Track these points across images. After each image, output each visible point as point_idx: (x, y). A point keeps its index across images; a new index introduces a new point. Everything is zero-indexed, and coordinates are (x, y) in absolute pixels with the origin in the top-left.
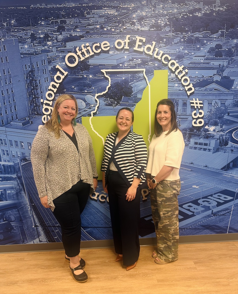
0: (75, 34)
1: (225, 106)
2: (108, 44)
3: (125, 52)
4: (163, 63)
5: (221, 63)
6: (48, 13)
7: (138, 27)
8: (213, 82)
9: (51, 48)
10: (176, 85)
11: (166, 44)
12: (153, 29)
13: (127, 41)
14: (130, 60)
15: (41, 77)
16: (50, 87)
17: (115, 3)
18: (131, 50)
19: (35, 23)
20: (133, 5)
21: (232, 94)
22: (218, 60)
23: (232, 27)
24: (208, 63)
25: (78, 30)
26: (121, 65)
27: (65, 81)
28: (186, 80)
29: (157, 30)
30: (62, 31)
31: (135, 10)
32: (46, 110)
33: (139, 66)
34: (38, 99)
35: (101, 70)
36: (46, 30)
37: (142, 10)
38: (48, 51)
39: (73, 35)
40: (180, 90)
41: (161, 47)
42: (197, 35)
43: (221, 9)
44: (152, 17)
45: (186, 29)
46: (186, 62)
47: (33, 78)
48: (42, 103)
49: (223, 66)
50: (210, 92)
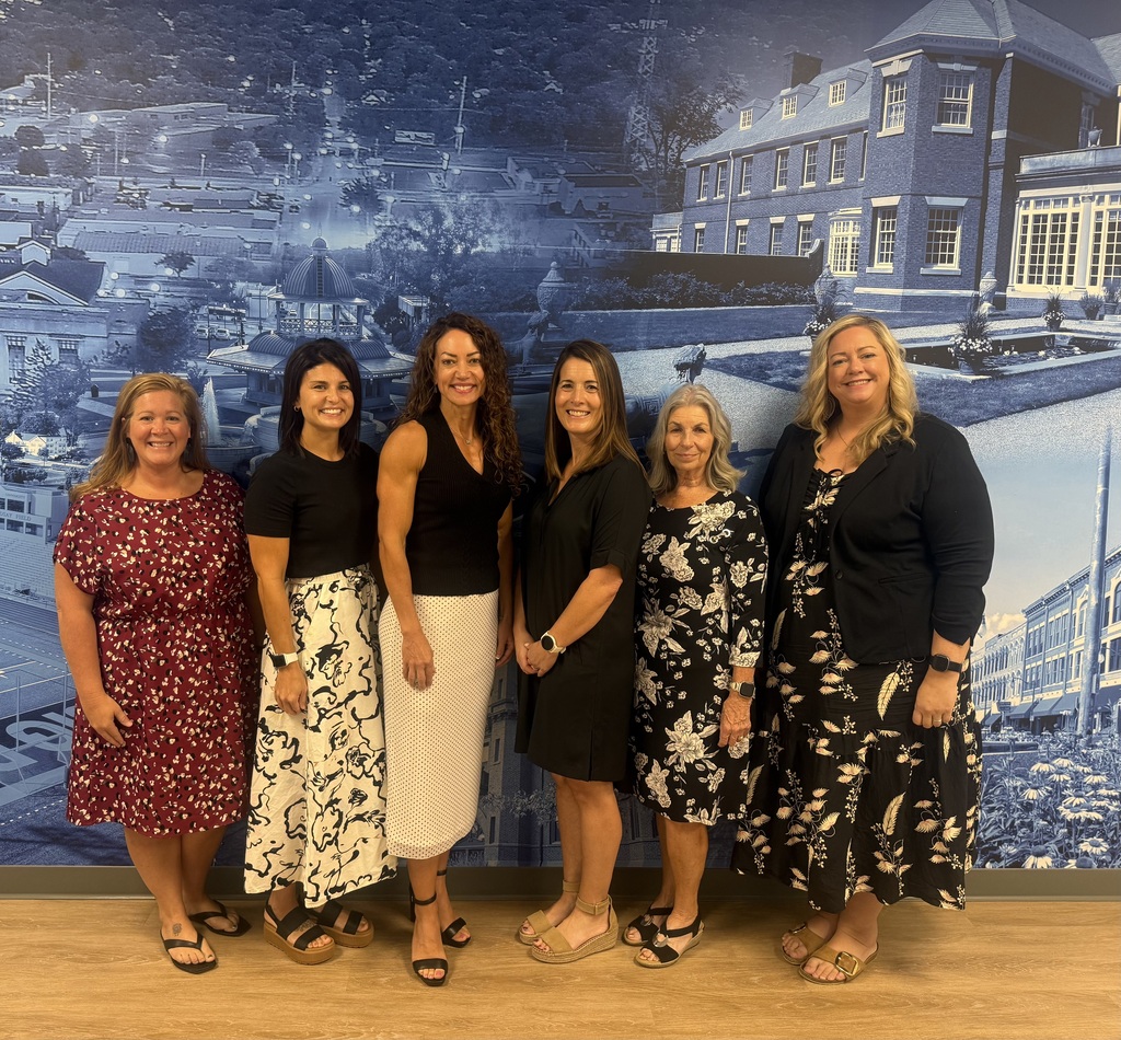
1: (78, 363)
5: (47, 199)
8: (20, 267)
21: (102, 316)
22: (31, 185)
23: (76, 64)
49: (56, 210)
50: (12, 305)
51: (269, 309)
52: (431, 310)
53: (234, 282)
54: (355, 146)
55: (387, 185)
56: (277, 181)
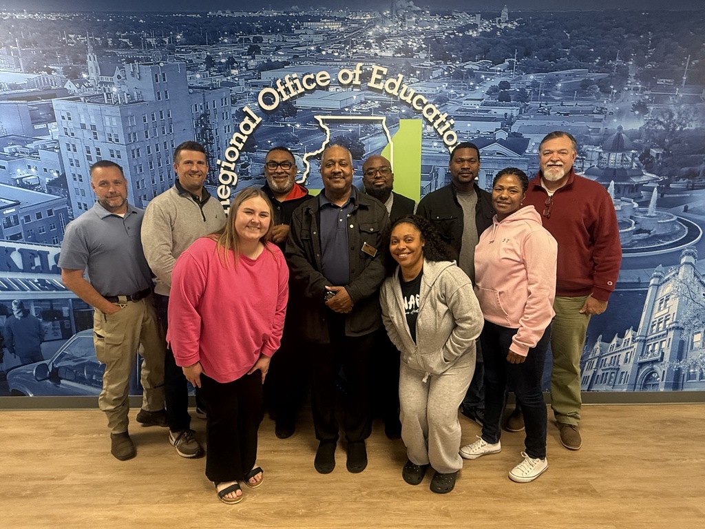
0: (276, 60)
2: (328, 77)
3: (354, 90)
4: (414, 109)
5: (509, 112)
6: (234, 25)
7: (375, 50)
8: (495, 141)
9: (237, 79)
10: (435, 144)
11: (420, 78)
12: (399, 55)
13: (358, 72)
14: (362, 103)
15: (218, 125)
16: (233, 141)
17: (341, 13)
18: (364, 86)
19: (214, 40)
20: (369, 17)
21: (526, 161)
22: (503, 106)
23: (527, 54)
24: (487, 111)
25: (281, 53)
26: (347, 109)
27: (257, 131)
28: (451, 137)
29: (406, 57)
30: (255, 54)
31: (371, 25)
32: (225, 177)
33: (376, 111)
34: (212, 160)
35: (315, 117)
36: (230, 51)
37: (383, 25)
38: (233, 85)
39: (273, 60)
40: (441, 152)
41: (412, 83)
42: (470, 65)
43: (510, 25)
44: (398, 36)
45: (453, 56)
46: (452, 107)
47: (206, 126)
48: (219, 166)
49: (512, 116)
50: (490, 157)
51: (596, 156)
52: (663, 155)
53: (582, 145)
54: (640, 86)
55: (651, 102)
56: (605, 102)
